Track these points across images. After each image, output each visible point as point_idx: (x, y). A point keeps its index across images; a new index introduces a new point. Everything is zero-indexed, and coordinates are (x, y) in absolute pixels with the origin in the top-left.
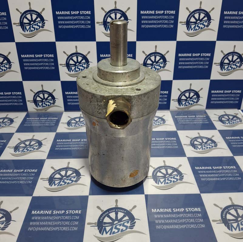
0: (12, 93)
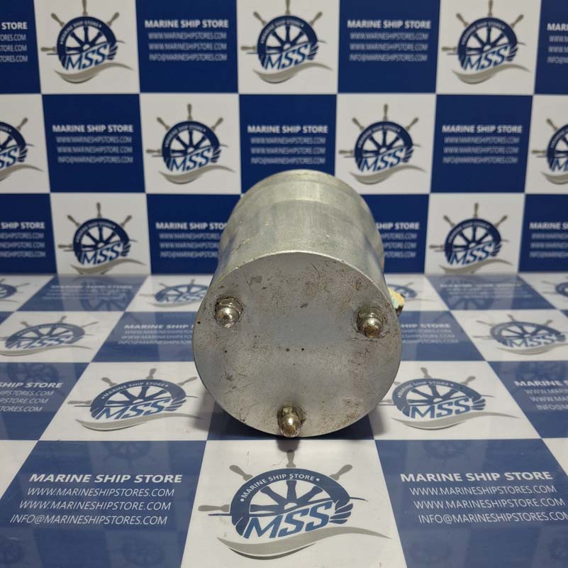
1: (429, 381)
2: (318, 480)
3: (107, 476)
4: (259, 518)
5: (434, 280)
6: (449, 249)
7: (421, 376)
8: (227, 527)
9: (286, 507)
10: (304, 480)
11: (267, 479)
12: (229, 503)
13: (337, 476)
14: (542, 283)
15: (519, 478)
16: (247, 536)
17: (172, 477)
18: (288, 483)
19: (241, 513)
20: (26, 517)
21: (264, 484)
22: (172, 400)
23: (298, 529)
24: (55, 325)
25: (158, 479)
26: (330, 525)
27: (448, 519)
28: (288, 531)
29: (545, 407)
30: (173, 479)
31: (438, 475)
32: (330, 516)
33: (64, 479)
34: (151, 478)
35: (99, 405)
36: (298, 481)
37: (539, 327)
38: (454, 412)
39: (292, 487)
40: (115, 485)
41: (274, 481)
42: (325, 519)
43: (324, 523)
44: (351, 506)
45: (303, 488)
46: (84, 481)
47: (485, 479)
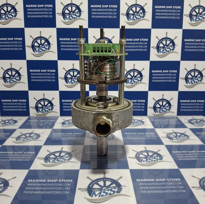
0: (19, 100)
1: (147, 151)
2: (112, 181)
3: (51, 180)
4: (95, 192)
5: (150, 118)
6: (155, 108)
7: (144, 149)
8: (86, 194)
9: (103, 189)
10: (108, 181)
11: (97, 181)
12: (87, 187)
13: (118, 180)
14: (184, 119)
15: (171, 180)
16: (92, 197)
17: (70, 180)
18: (104, 182)
19: (90, 190)
20: (28, 192)
21: (97, 182)
22: (69, 157)
23: (106, 195)
24: (30, 133)
25: (66, 181)
26: (116, 194)
27: (149, 192)
28: (104, 195)
29: (181, 159)
30: (70, 181)
31: (147, 179)
32: (116, 191)
33: (38, 181)
34: (64, 180)
35: (47, 159)
36: (107, 181)
37: (182, 134)
38: (153, 161)
39: (105, 183)
40: (53, 183)
41: (100, 181)
42: (114, 192)
43: (114, 193)
44: (122, 188)
45: (108, 183)
46: (44, 181)
47: (161, 181)
